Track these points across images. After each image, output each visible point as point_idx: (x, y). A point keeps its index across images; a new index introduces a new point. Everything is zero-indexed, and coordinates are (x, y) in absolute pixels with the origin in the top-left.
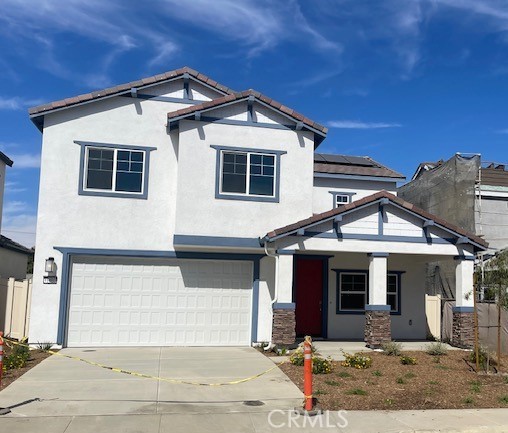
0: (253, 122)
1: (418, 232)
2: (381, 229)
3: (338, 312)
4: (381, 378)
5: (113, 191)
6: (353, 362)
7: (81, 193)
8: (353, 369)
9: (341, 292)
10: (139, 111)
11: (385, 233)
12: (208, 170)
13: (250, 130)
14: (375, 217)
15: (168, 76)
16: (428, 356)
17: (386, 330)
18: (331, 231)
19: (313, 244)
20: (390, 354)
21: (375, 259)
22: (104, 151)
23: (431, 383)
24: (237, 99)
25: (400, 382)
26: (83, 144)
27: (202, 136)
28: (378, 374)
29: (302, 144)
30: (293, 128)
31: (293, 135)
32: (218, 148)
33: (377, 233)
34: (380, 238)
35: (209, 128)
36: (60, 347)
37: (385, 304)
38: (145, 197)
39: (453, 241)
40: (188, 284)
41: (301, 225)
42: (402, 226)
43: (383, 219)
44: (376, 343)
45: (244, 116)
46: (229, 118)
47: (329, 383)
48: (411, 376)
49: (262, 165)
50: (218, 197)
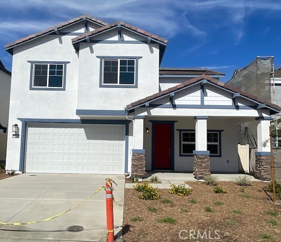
0: (122, 41)
1: (229, 102)
2: (202, 101)
3: (181, 155)
4: (194, 206)
5: (47, 87)
6: (177, 191)
7: (31, 89)
8: (176, 196)
9: (182, 143)
10: (61, 42)
11: (206, 103)
12: (96, 71)
13: (120, 45)
14: (198, 93)
15: (75, 20)
16: (236, 186)
17: (206, 167)
18: (169, 103)
19: (156, 112)
20: (209, 184)
21: (198, 120)
22: (43, 66)
23: (235, 212)
24: (111, 27)
25: (208, 210)
26: (32, 62)
27: (92, 51)
28: (193, 202)
29: (152, 51)
30: (146, 42)
31: (146, 46)
32: (101, 58)
33: (200, 104)
34: (202, 106)
35: (96, 46)
36: (21, 172)
37: (206, 150)
38: (64, 89)
39: (255, 107)
40: (89, 138)
41: (147, 100)
42: (218, 99)
43: (204, 94)
44: (200, 176)
45: (116, 38)
46: (108, 40)
47: (150, 209)
48: (219, 204)
49: (127, 66)
50: (101, 86)
